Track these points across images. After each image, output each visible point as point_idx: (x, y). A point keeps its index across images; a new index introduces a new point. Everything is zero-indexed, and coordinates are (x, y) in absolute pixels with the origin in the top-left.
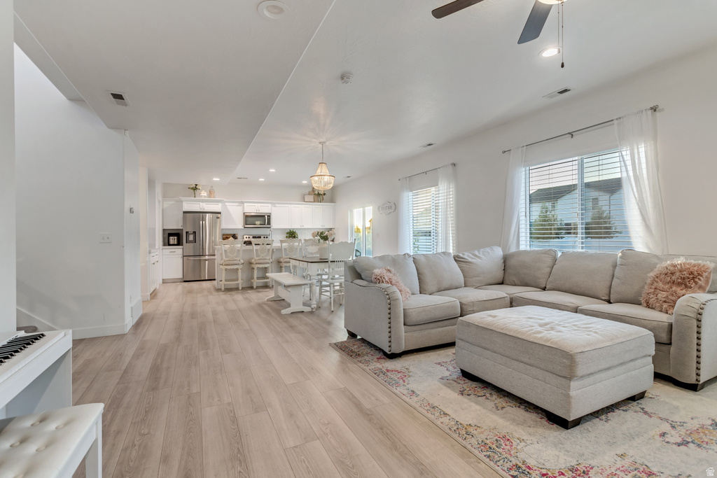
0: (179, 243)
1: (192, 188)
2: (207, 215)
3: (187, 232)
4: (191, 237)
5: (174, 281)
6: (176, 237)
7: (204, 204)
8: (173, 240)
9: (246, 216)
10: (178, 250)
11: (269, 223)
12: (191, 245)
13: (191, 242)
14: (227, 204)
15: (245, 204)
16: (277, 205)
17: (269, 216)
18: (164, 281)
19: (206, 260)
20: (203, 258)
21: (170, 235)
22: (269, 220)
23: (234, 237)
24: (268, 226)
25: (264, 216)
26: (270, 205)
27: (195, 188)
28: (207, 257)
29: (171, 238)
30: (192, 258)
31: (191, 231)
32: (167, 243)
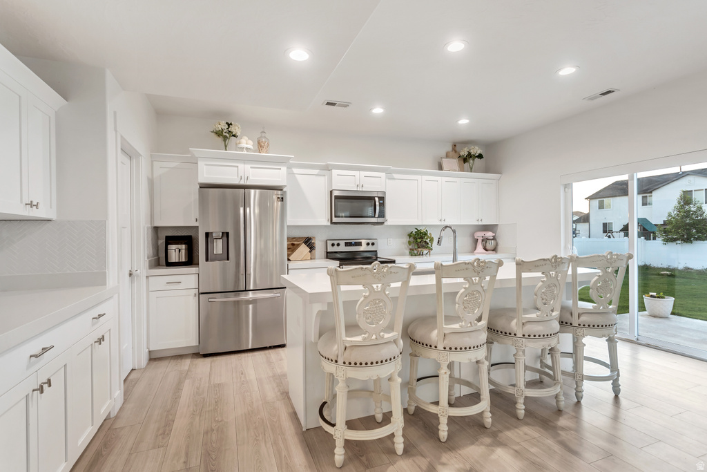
0: (191, 261)
1: (219, 133)
2: (252, 191)
3: (207, 235)
4: (218, 247)
5: (179, 356)
6: (184, 246)
7: (248, 166)
8: (177, 252)
9: (337, 197)
10: (188, 279)
11: (382, 215)
12: (216, 265)
13: (218, 258)
14: (295, 170)
15: (335, 172)
16: (395, 176)
17: (382, 199)
18: (154, 358)
19: (249, 302)
20: (243, 297)
21: (171, 240)
22: (382, 205)
23: (309, 242)
24: (380, 220)
25: (372, 198)
26: (383, 175)
27: (226, 135)
28: (251, 295)
29: (172, 247)
30: (219, 299)
31: (216, 230)
32: (161, 260)
